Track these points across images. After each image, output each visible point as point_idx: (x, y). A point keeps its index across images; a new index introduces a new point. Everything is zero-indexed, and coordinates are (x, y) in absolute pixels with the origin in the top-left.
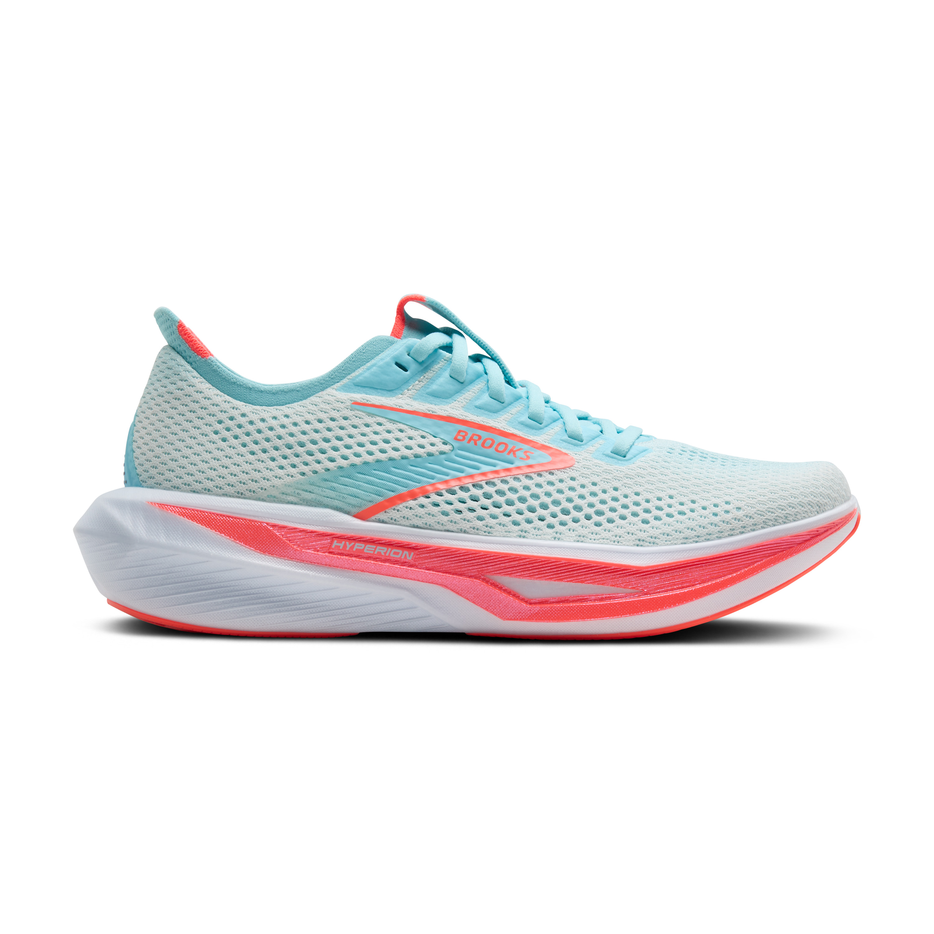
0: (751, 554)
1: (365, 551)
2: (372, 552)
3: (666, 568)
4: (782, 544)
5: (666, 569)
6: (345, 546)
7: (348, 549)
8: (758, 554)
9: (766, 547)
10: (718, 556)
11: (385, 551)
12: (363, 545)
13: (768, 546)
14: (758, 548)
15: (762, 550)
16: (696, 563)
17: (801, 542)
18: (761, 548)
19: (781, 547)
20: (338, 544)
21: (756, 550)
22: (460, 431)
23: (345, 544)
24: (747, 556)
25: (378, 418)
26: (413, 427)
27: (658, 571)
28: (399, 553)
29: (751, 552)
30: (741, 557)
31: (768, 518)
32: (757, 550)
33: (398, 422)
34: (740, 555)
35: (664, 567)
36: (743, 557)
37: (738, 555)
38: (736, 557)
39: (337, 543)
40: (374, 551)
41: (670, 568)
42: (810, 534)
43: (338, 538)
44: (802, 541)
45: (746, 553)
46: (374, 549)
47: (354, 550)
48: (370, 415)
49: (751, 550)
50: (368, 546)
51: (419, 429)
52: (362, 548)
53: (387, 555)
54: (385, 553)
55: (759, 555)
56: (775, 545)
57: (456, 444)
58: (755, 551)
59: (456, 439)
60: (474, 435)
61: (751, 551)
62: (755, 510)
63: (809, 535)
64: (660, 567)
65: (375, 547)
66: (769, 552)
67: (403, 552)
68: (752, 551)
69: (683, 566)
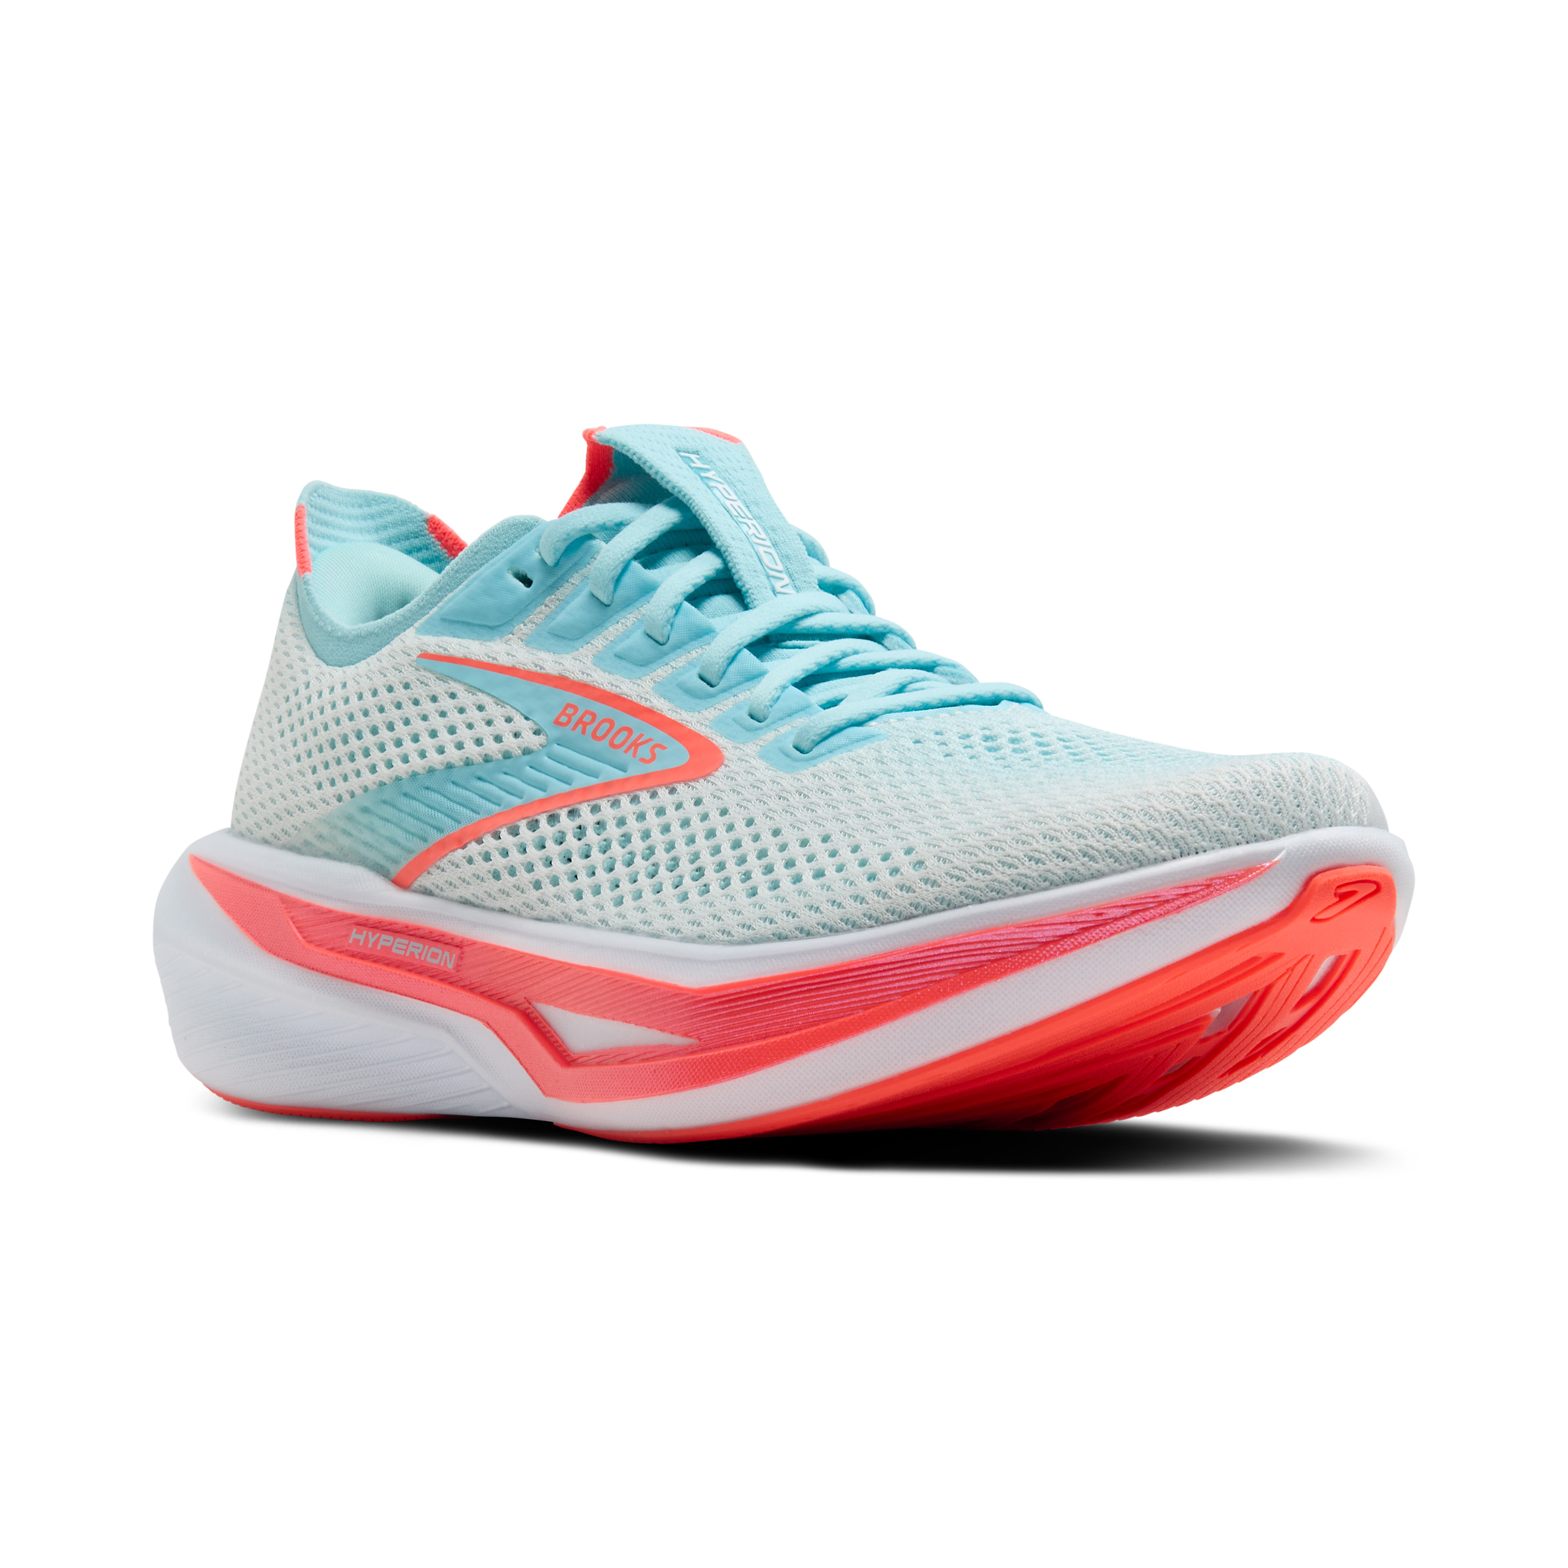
0: (917, 964)
1: (394, 950)
2: (402, 953)
3: (742, 992)
4: (998, 944)
5: (742, 995)
6: (367, 940)
7: (370, 946)
8: (935, 965)
9: (956, 949)
10: (844, 968)
11: (420, 951)
12: (391, 938)
13: (961, 948)
14: (936, 952)
15: (945, 957)
16: (798, 983)
17: (1051, 939)
18: (942, 951)
19: (996, 950)
20: (358, 937)
21: (930, 956)
22: (569, 705)
23: (367, 934)
24: (908, 970)
25: (452, 683)
26: (500, 700)
27: (728, 998)
28: (438, 954)
29: (919, 961)
30: (893, 972)
31: (973, 884)
32: (934, 955)
33: (480, 690)
34: (891, 967)
35: (738, 990)
36: (898, 972)
37: (887, 967)
38: (884, 971)
39: (356, 933)
40: (406, 951)
41: (750, 993)
42: (1077, 922)
43: (359, 924)
44: (1054, 936)
45: (906, 963)
46: (405, 947)
47: (379, 948)
48: (443, 678)
49: (918, 955)
50: (398, 940)
51: (507, 704)
52: (389, 944)
53: (423, 958)
54: (420, 955)
55: (937, 968)
56: (979, 946)
57: (554, 732)
58: (929, 959)
59: (557, 722)
60: (587, 712)
61: (918, 959)
62: (947, 866)
63: (1071, 923)
64: (731, 991)
65: (406, 942)
66: (964, 960)
67: (443, 953)
68: (922, 958)
69: (775, 988)
